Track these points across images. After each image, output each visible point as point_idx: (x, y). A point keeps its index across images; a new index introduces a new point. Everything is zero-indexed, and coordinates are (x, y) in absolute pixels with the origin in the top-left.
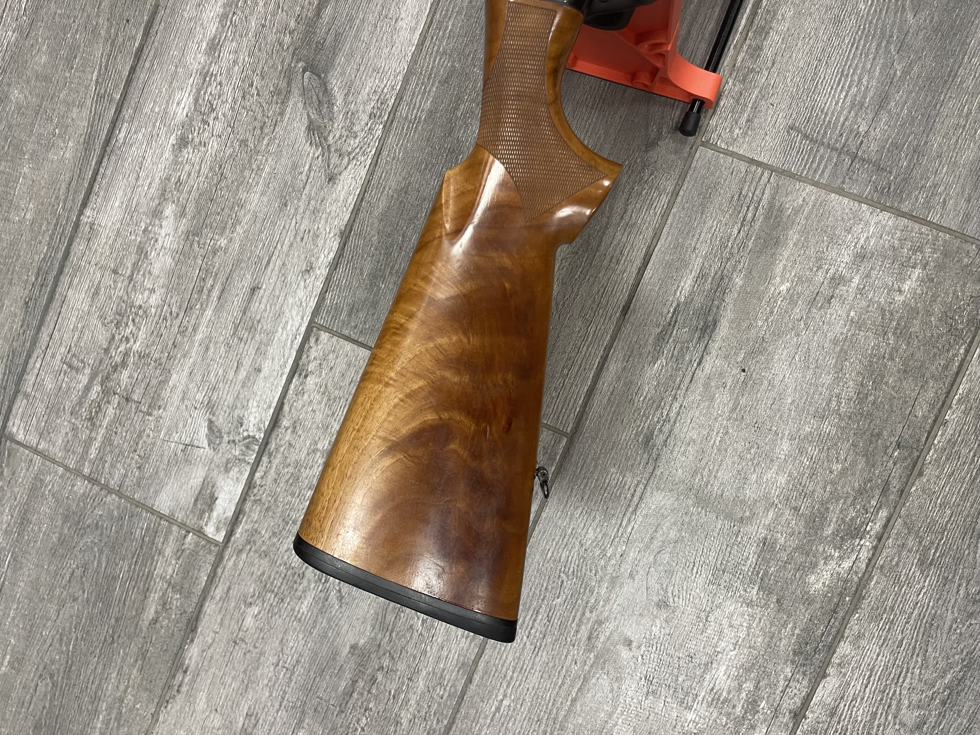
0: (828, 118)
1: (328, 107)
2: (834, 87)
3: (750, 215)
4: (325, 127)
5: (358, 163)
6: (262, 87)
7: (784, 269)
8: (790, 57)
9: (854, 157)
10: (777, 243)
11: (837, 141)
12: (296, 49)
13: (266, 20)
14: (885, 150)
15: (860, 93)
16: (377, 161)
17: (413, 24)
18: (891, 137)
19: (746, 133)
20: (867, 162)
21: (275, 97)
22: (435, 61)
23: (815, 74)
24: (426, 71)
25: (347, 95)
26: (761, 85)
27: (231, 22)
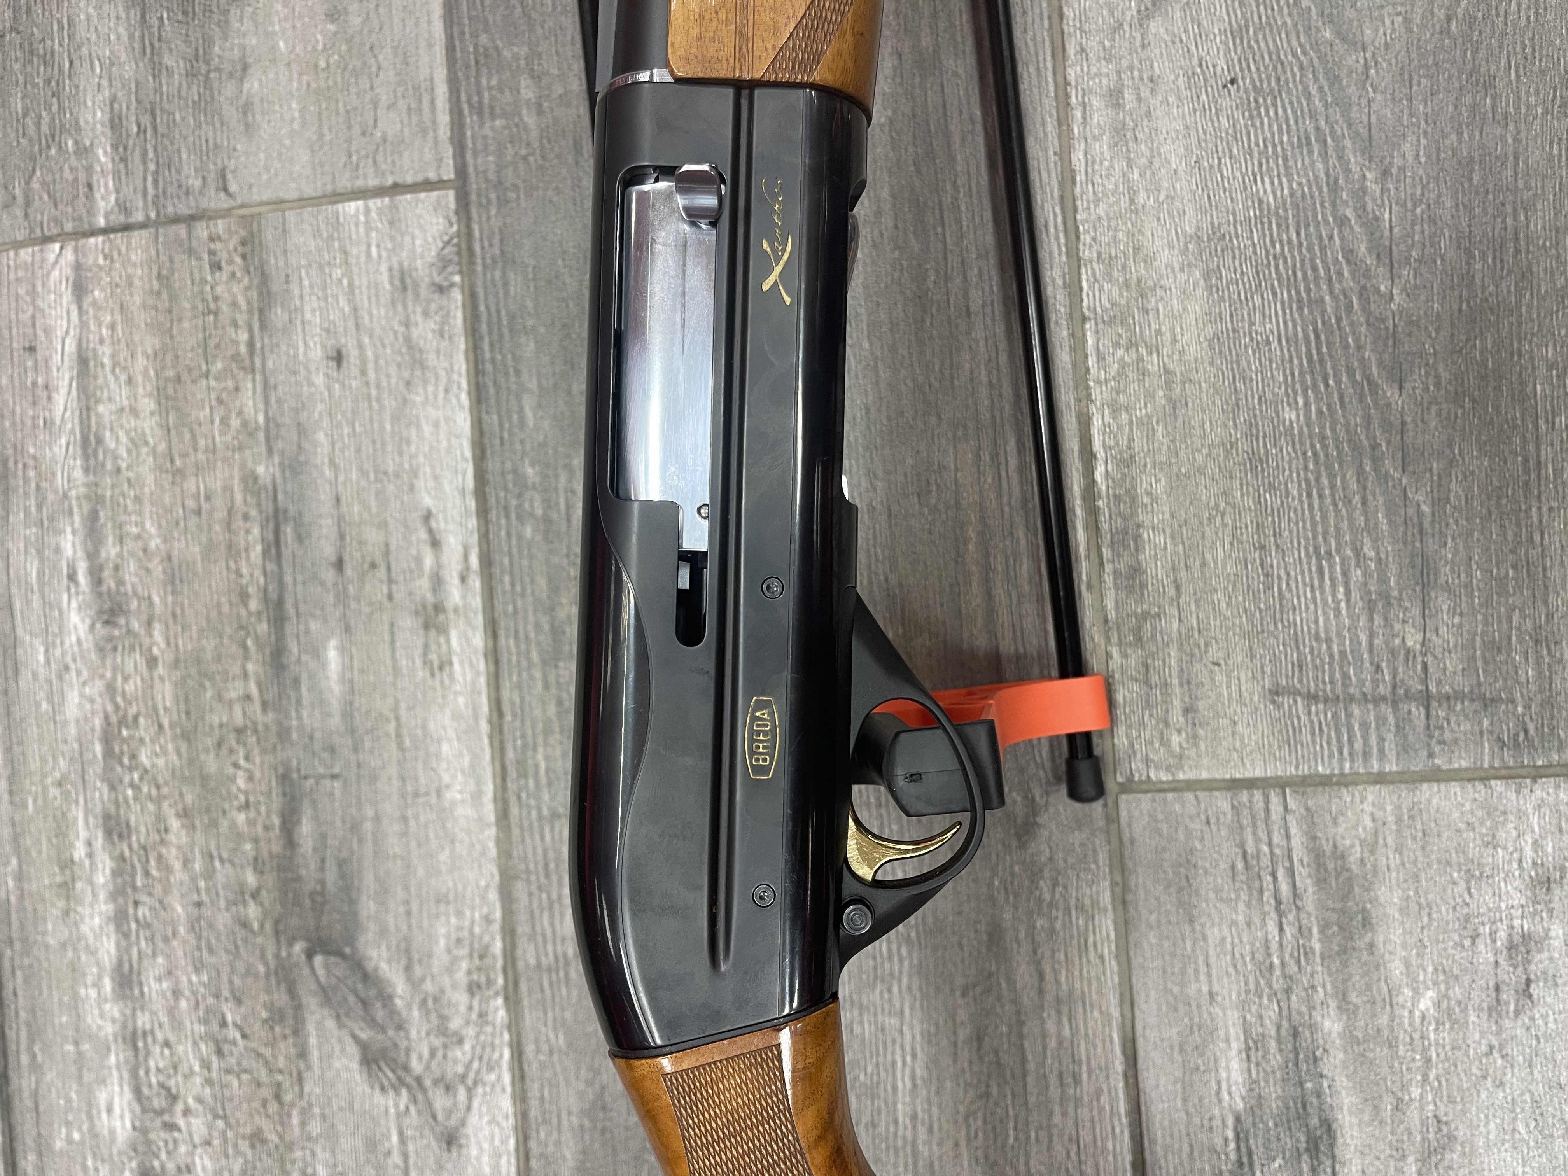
0: (1335, 648)
1: (384, 1006)
2: (1316, 583)
3: (1285, 888)
4: (395, 1045)
5: (488, 1089)
6: (245, 1018)
7: (1408, 965)
8: (1204, 564)
9: (1426, 700)
10: (1367, 923)
11: (1375, 683)
12: (277, 922)
13: (198, 892)
14: (1479, 664)
15: (1371, 577)
16: (521, 1069)
17: (472, 787)
18: (1476, 634)
19: (1195, 737)
20: (1456, 699)
21: (277, 1029)
22: (542, 838)
23: (1267, 575)
24: (536, 863)
25: (408, 968)
26: (1175, 636)
27: (137, 921)
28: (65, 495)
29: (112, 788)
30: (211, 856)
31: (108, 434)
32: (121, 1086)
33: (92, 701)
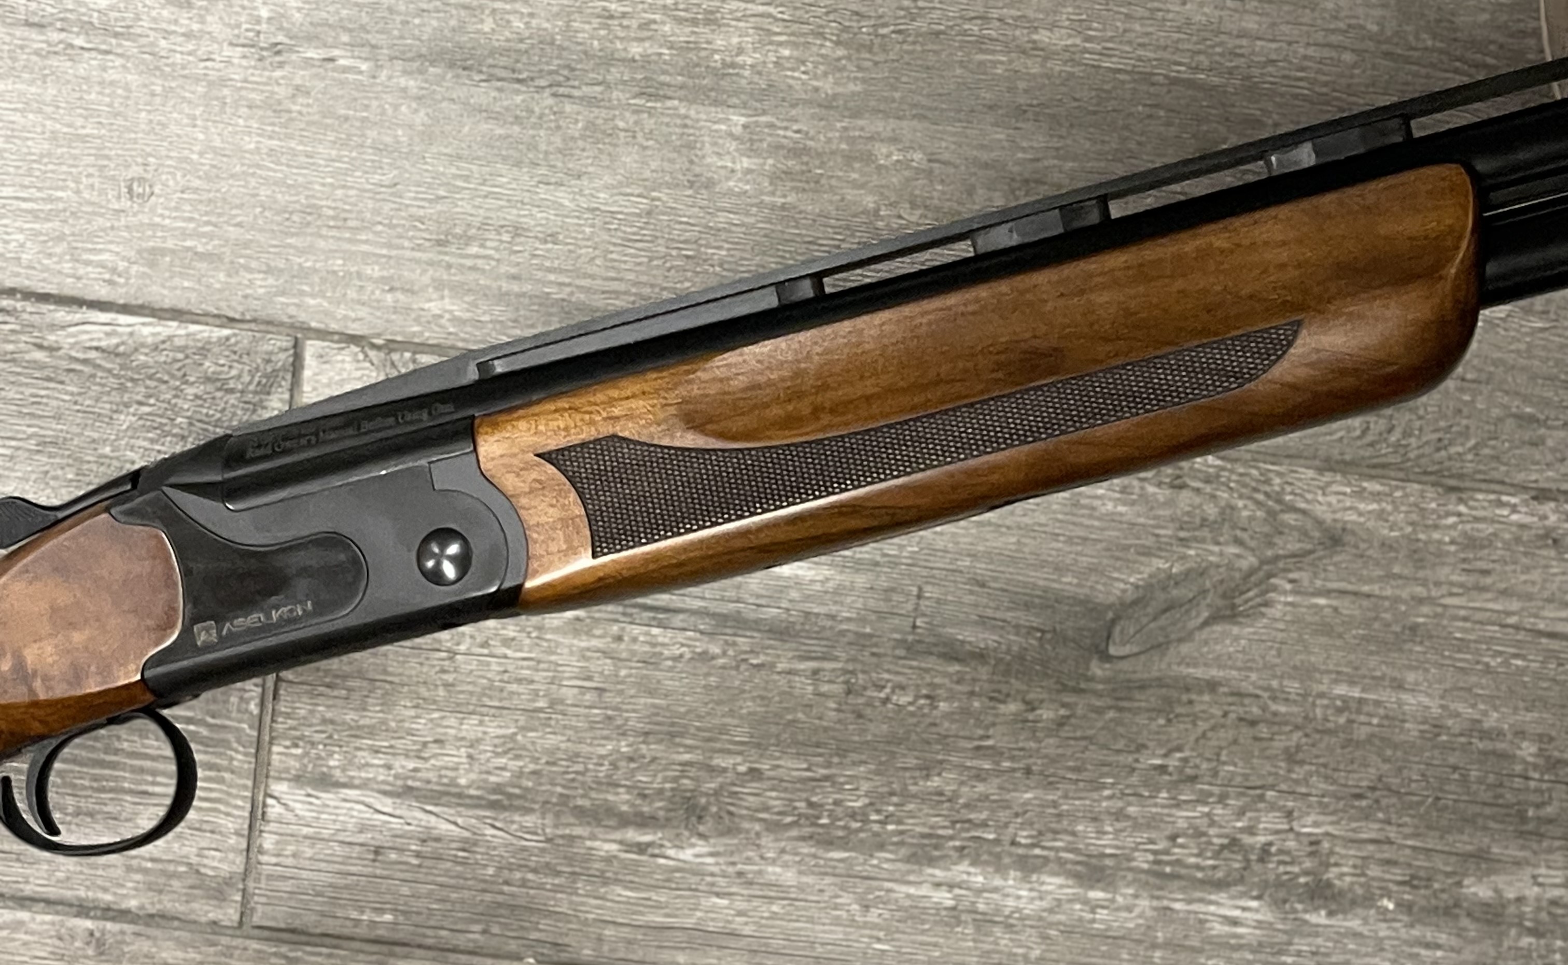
28: (549, 840)
29: (881, 847)
30: (978, 748)
31: (493, 779)
32: (1211, 903)
33: (783, 851)
